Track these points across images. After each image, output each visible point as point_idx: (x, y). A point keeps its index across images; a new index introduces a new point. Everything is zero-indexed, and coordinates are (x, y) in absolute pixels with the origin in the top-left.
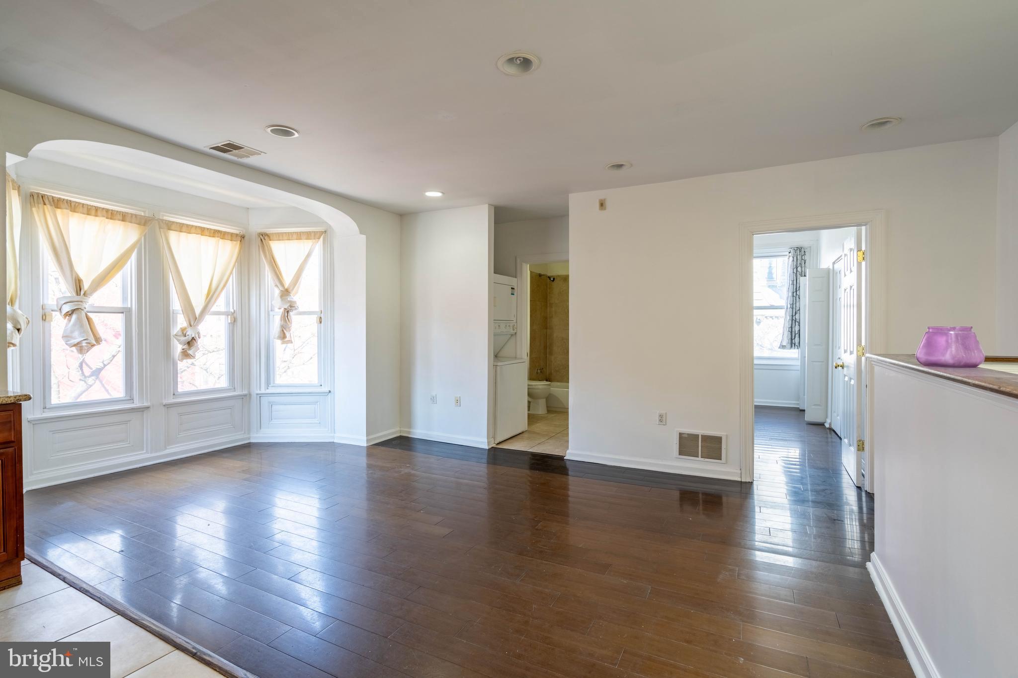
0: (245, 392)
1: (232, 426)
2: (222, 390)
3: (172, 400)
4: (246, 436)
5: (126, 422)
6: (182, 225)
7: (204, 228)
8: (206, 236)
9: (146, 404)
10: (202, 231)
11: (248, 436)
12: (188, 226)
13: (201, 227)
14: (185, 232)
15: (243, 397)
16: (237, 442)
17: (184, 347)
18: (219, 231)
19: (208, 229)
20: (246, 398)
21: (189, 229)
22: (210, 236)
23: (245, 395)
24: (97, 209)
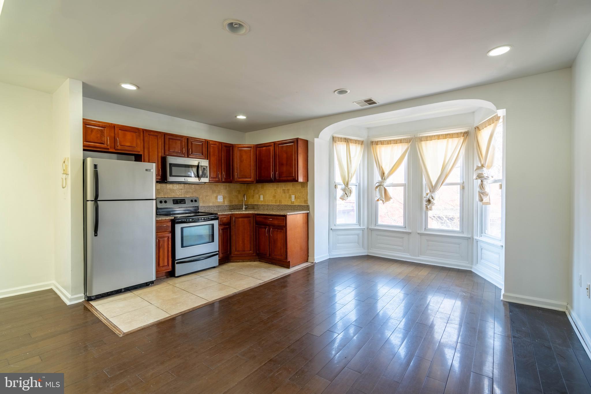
0: (469, 236)
1: (460, 256)
2: (455, 232)
3: (423, 231)
4: (469, 265)
5: (402, 238)
6: (427, 137)
7: (439, 135)
8: (441, 139)
9: (410, 231)
10: (439, 137)
11: (471, 266)
12: (430, 136)
13: (437, 135)
14: (429, 140)
15: (468, 239)
16: (461, 267)
17: (426, 204)
18: (448, 134)
19: (441, 135)
20: (470, 239)
21: (430, 138)
22: (444, 139)
23: (469, 238)
24: (390, 141)
